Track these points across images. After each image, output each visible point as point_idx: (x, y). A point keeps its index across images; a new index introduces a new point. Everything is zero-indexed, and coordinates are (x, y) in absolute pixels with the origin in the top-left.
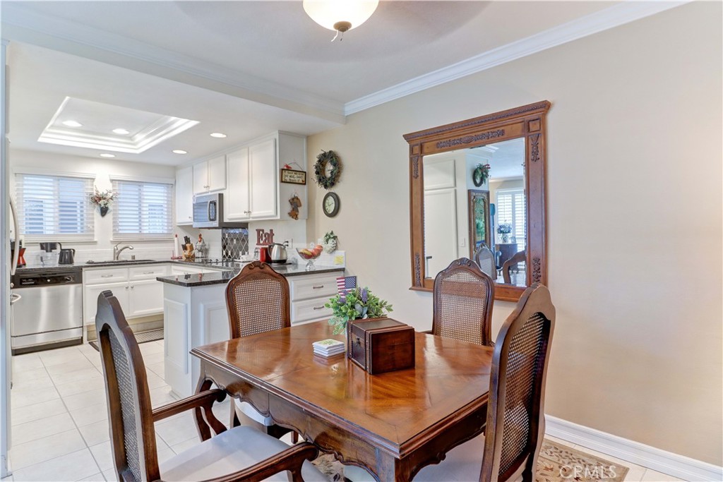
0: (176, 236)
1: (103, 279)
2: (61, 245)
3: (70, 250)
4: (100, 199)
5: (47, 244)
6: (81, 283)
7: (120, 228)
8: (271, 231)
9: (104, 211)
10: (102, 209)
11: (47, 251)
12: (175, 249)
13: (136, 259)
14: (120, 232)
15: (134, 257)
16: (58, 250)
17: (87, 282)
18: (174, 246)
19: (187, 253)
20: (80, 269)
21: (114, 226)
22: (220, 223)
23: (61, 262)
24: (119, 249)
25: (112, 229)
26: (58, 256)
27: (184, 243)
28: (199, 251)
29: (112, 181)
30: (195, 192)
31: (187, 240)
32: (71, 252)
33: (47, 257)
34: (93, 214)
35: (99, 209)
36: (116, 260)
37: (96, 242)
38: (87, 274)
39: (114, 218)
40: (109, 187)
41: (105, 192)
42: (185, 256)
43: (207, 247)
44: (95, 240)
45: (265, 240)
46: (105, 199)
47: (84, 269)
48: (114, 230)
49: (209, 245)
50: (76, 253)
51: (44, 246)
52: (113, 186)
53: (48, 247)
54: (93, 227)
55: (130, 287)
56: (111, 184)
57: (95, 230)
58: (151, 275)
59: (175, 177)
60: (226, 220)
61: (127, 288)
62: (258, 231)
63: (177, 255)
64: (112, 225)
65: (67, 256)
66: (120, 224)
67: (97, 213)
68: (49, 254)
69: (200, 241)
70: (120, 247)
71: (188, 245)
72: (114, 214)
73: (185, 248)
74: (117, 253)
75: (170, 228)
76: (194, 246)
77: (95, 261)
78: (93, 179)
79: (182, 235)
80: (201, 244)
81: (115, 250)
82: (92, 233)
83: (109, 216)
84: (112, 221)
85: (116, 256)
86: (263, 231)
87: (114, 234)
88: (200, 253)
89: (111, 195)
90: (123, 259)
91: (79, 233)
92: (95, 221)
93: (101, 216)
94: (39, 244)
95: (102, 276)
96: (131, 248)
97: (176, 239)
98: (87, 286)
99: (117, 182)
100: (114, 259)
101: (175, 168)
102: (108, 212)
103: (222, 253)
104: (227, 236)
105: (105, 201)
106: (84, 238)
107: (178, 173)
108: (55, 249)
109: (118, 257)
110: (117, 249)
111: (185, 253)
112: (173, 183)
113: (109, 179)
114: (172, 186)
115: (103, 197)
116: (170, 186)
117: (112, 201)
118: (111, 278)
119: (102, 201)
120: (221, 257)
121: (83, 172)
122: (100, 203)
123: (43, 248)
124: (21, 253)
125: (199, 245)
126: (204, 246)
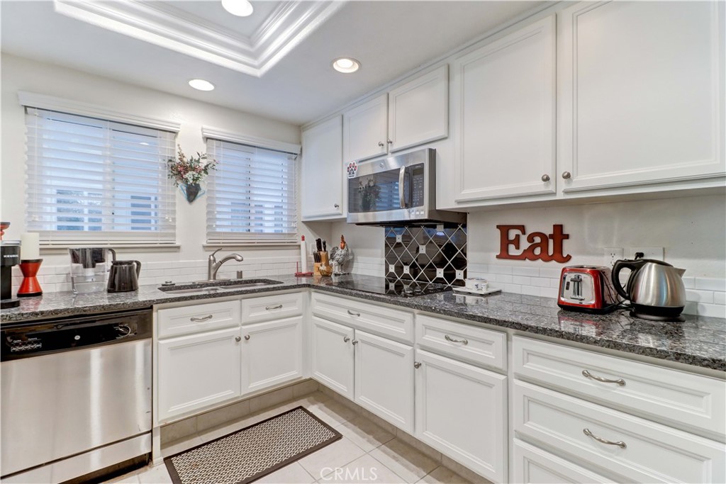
0: (303, 238)
1: (194, 326)
2: (114, 254)
3: (130, 263)
4: (186, 170)
5: (84, 251)
6: (151, 336)
7: (218, 223)
8: (558, 228)
9: (192, 193)
10: (189, 188)
11: (85, 266)
13: (245, 277)
14: (218, 230)
15: (240, 274)
16: (108, 264)
17: (162, 334)
18: (300, 254)
19: (323, 268)
20: (148, 308)
21: (209, 220)
22: (430, 212)
23: (112, 288)
24: (217, 261)
25: (205, 224)
26: (108, 274)
27: (316, 250)
28: (340, 263)
29: (207, 139)
30: (352, 159)
31: (320, 244)
32: (131, 269)
33: (85, 277)
34: (174, 197)
35: (185, 188)
36: (211, 281)
37: (178, 247)
38: (160, 318)
39: (208, 206)
40: (203, 148)
41: (197, 157)
42: (321, 272)
44: (177, 244)
45: (532, 249)
46: (194, 169)
47: (155, 307)
48: (209, 227)
50: (142, 268)
51: (79, 254)
52: (208, 149)
53: (88, 257)
54: (174, 220)
55: (243, 339)
56: (204, 146)
57: (177, 224)
58: (278, 311)
59: (300, 143)
60: (440, 206)
61: (238, 340)
62: (504, 230)
64: (205, 217)
65: (123, 279)
66: (218, 216)
67: (180, 193)
68: (90, 272)
69: (343, 248)
70: (220, 256)
72: (209, 198)
73: (318, 258)
74: (213, 267)
75: (293, 225)
77: (178, 281)
78: (175, 133)
79: (312, 236)
80: (344, 252)
81: (210, 260)
82: (171, 231)
83: (201, 201)
84: (205, 210)
85: (212, 273)
86: (522, 228)
87: (208, 234)
88: (340, 267)
89: (204, 163)
90: (225, 278)
91: (153, 231)
92: (177, 209)
93: (187, 202)
94: (68, 252)
95: (192, 320)
96: (239, 258)
97: (303, 244)
98: (161, 342)
99: (215, 141)
100: (209, 278)
101: (300, 128)
102: (199, 194)
103: (387, 270)
104: (399, 239)
105: (194, 173)
106: (159, 241)
107: (307, 134)
108: (102, 260)
109: (215, 275)
110: (215, 260)
111: (321, 268)
112: (299, 153)
113: (201, 136)
114: (297, 156)
115: (191, 166)
116: (294, 156)
117: (207, 173)
118: (210, 322)
119: (190, 173)
120: (383, 275)
121: (159, 118)
122: (186, 176)
123: (76, 261)
124: (31, 268)
125: (340, 252)
126: (346, 255)
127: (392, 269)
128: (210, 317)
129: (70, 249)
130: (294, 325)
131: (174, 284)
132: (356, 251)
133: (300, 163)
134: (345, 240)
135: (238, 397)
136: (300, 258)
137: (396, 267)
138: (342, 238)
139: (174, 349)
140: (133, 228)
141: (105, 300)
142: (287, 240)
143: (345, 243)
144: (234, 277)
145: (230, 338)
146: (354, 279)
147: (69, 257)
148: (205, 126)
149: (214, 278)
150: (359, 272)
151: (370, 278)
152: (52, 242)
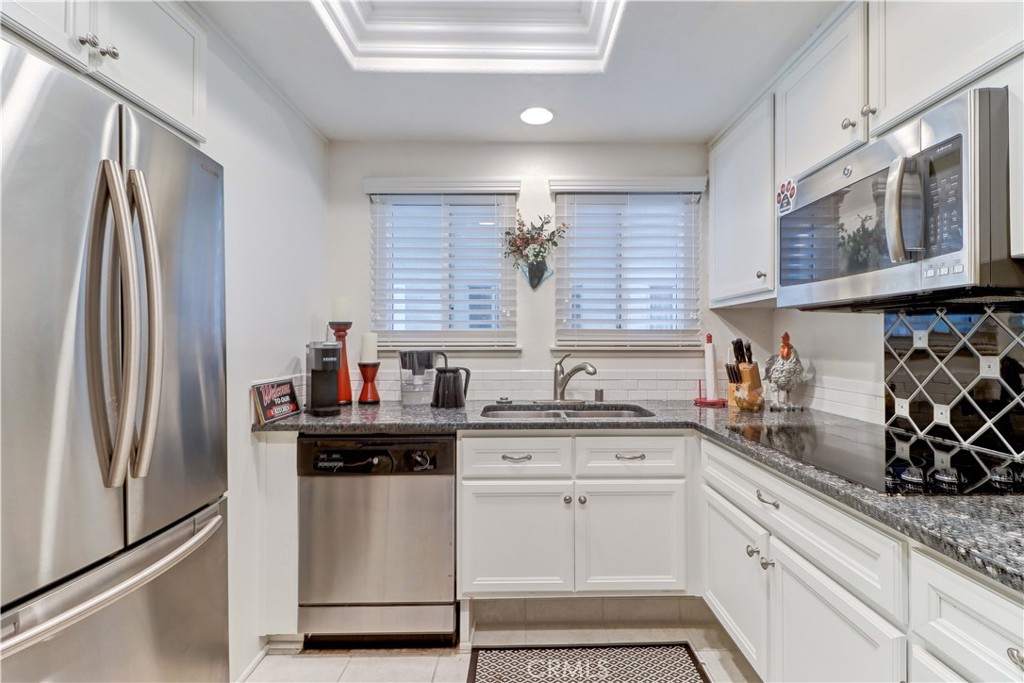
0: (709, 339)
1: (506, 467)
2: (445, 358)
3: (456, 371)
4: (527, 242)
5: (411, 354)
6: (454, 472)
9: (536, 274)
10: (531, 267)
11: (414, 373)
12: (707, 375)
13: (608, 399)
15: (599, 394)
16: (434, 371)
17: (468, 472)
18: (704, 367)
19: (743, 392)
21: (558, 312)
22: (989, 268)
23: (436, 404)
24: (566, 371)
25: (553, 319)
26: (433, 387)
27: (731, 360)
28: (781, 387)
29: (556, 194)
31: (741, 351)
32: (457, 379)
33: (414, 386)
34: (514, 282)
35: (526, 269)
36: (558, 401)
37: (520, 351)
38: (465, 450)
39: (558, 291)
40: (549, 208)
41: (538, 224)
42: (739, 401)
43: (806, 376)
44: (519, 347)
47: (460, 433)
48: (559, 322)
49: (812, 369)
52: (557, 207)
53: (416, 361)
54: (514, 313)
55: (576, 501)
56: (554, 204)
57: (518, 319)
58: (637, 463)
59: (708, 172)
61: (568, 501)
63: (711, 397)
64: (553, 308)
65: (449, 394)
67: (521, 277)
68: (418, 380)
69: (786, 357)
70: (569, 364)
71: (744, 367)
72: (559, 281)
73: (735, 376)
74: (561, 382)
75: (693, 316)
76: (762, 371)
77: (516, 398)
78: (515, 194)
79: (726, 337)
80: (788, 365)
81: (556, 372)
82: (511, 329)
83: (548, 285)
84: (552, 298)
85: (559, 391)
87: (559, 332)
88: (783, 394)
89: (550, 228)
90: (578, 397)
91: (494, 329)
92: (519, 298)
93: (530, 288)
94: (397, 355)
95: (504, 458)
96: (591, 370)
97: (708, 348)
98: (465, 483)
99: (566, 196)
100: (555, 398)
101: (705, 146)
102: (546, 275)
103: (890, 409)
104: (921, 341)
105: (535, 246)
106: (496, 342)
107: (717, 152)
108: (430, 366)
109: (562, 394)
110: (562, 371)
111: (739, 394)
112: (703, 189)
113: (549, 193)
114: (701, 196)
115: (532, 237)
116: (694, 198)
117: (555, 244)
118: (528, 465)
119: (531, 246)
120: (880, 419)
122: (525, 252)
123: (404, 366)
124: (369, 370)
125: (782, 367)
126: (796, 371)
127: (902, 409)
128: (529, 458)
129: (401, 353)
130: (669, 494)
131: (511, 402)
132: (822, 364)
133: (707, 208)
134: (791, 342)
135: (571, 592)
136: (704, 374)
137: (912, 405)
138: (786, 337)
139: (481, 496)
140: (471, 326)
142: (680, 341)
143: (790, 347)
144: (591, 399)
145: (556, 495)
146: (817, 422)
147: (397, 362)
148: (552, 177)
149: (562, 398)
150: (826, 408)
151: (852, 424)
152: (391, 343)
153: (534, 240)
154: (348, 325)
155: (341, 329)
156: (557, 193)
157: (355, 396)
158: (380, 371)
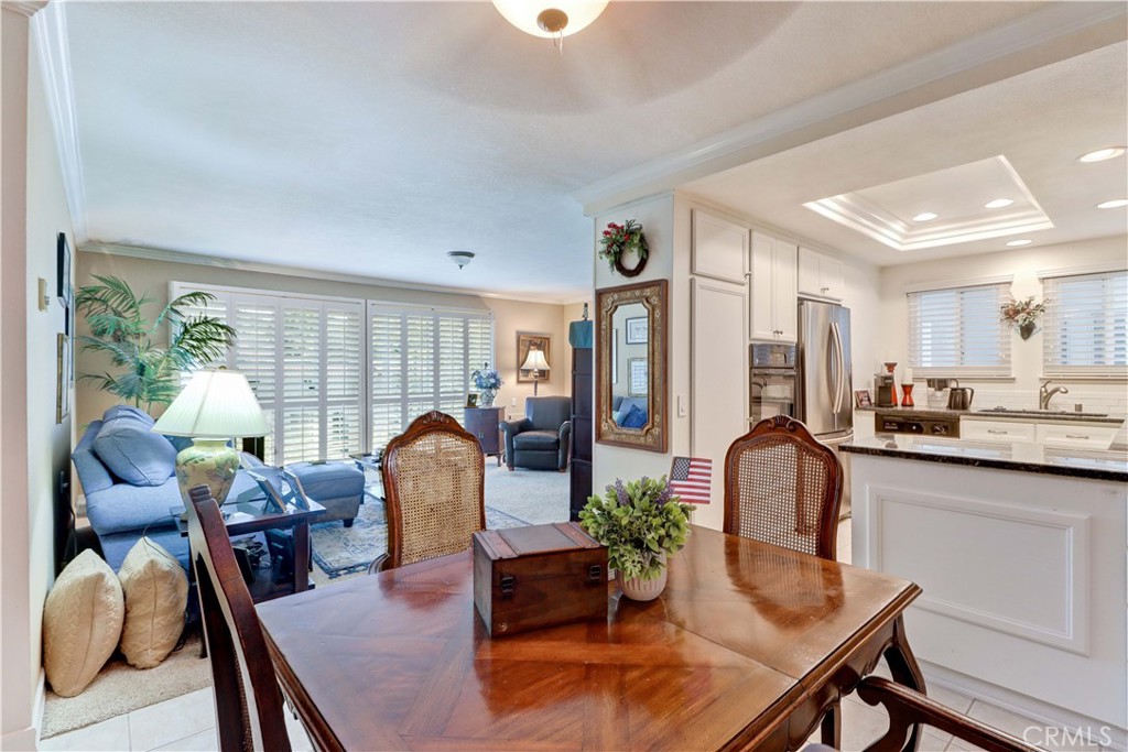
1: (991, 437)
2: (953, 383)
3: (963, 390)
4: (1017, 312)
5: (934, 380)
7: (1054, 357)
9: (1027, 331)
10: (1022, 328)
11: (936, 390)
13: (1086, 410)
15: (1078, 407)
16: (949, 389)
21: (1045, 354)
23: (950, 407)
24: (1048, 392)
25: (1041, 359)
26: (948, 396)
29: (1043, 281)
32: (966, 394)
33: (935, 397)
34: (1009, 337)
35: (1018, 328)
36: (1043, 410)
37: (1014, 379)
38: (965, 426)
39: (1045, 341)
40: (1036, 289)
41: (1027, 300)
44: (1013, 376)
48: (1045, 361)
50: (975, 394)
51: (933, 382)
52: (1044, 290)
53: (940, 384)
54: (1010, 356)
56: (1041, 286)
57: (1012, 359)
64: (1041, 352)
65: (960, 401)
67: (1015, 334)
68: (939, 394)
70: (1050, 387)
72: (1045, 334)
74: (1045, 398)
77: (1008, 409)
78: (1010, 283)
81: (1042, 391)
82: (1006, 365)
83: (1036, 337)
84: (1041, 344)
85: (1043, 403)
87: (1046, 367)
89: (1036, 303)
92: (1012, 346)
93: (1022, 340)
94: (925, 380)
95: (989, 431)
96: (1064, 391)
99: (1051, 280)
100: (1041, 408)
102: (1035, 331)
105: (1025, 313)
106: (995, 373)
108: (946, 387)
109: (1046, 404)
110: (1046, 391)
113: (1037, 279)
115: (1022, 308)
117: (1042, 310)
118: (1005, 436)
119: (1021, 314)
121: (995, 275)
122: (1016, 318)
123: (929, 386)
124: (908, 389)
128: (1005, 433)
129: (927, 379)
131: (1004, 409)
141: (945, 410)
144: (1072, 410)
147: (926, 384)
148: (1042, 268)
149: (1046, 407)
152: (921, 374)
153: (1023, 310)
154: (895, 365)
155: (891, 367)
156: (1044, 279)
157: (900, 402)
158: (914, 389)
